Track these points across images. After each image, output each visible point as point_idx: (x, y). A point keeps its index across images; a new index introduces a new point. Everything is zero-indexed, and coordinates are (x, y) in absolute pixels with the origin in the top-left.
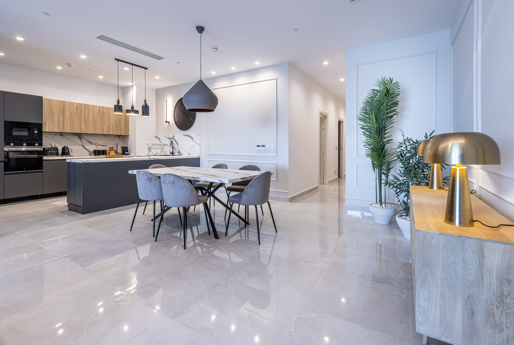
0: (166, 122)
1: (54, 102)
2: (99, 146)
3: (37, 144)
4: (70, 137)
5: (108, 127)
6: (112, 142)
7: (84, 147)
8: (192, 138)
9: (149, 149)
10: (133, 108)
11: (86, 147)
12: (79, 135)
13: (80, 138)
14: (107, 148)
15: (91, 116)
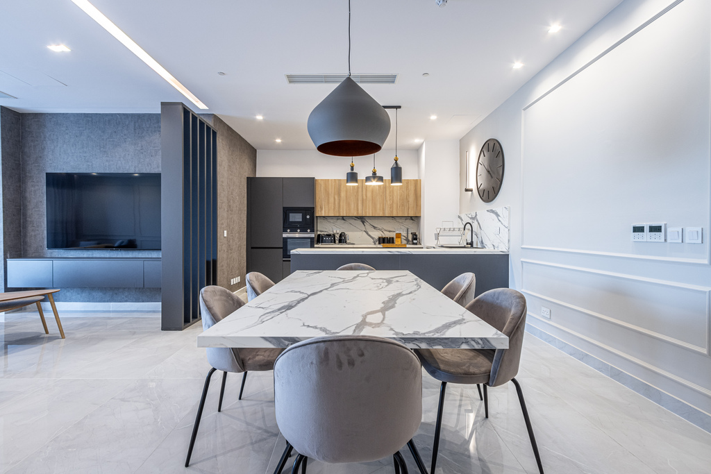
0: (467, 190)
1: (330, 182)
2: (385, 232)
3: (309, 231)
4: (352, 221)
5: (391, 207)
6: (402, 227)
7: (367, 234)
8: (497, 215)
9: (437, 236)
10: (374, 173)
11: (370, 233)
12: (362, 219)
13: (363, 222)
14: (393, 235)
15: (369, 195)
